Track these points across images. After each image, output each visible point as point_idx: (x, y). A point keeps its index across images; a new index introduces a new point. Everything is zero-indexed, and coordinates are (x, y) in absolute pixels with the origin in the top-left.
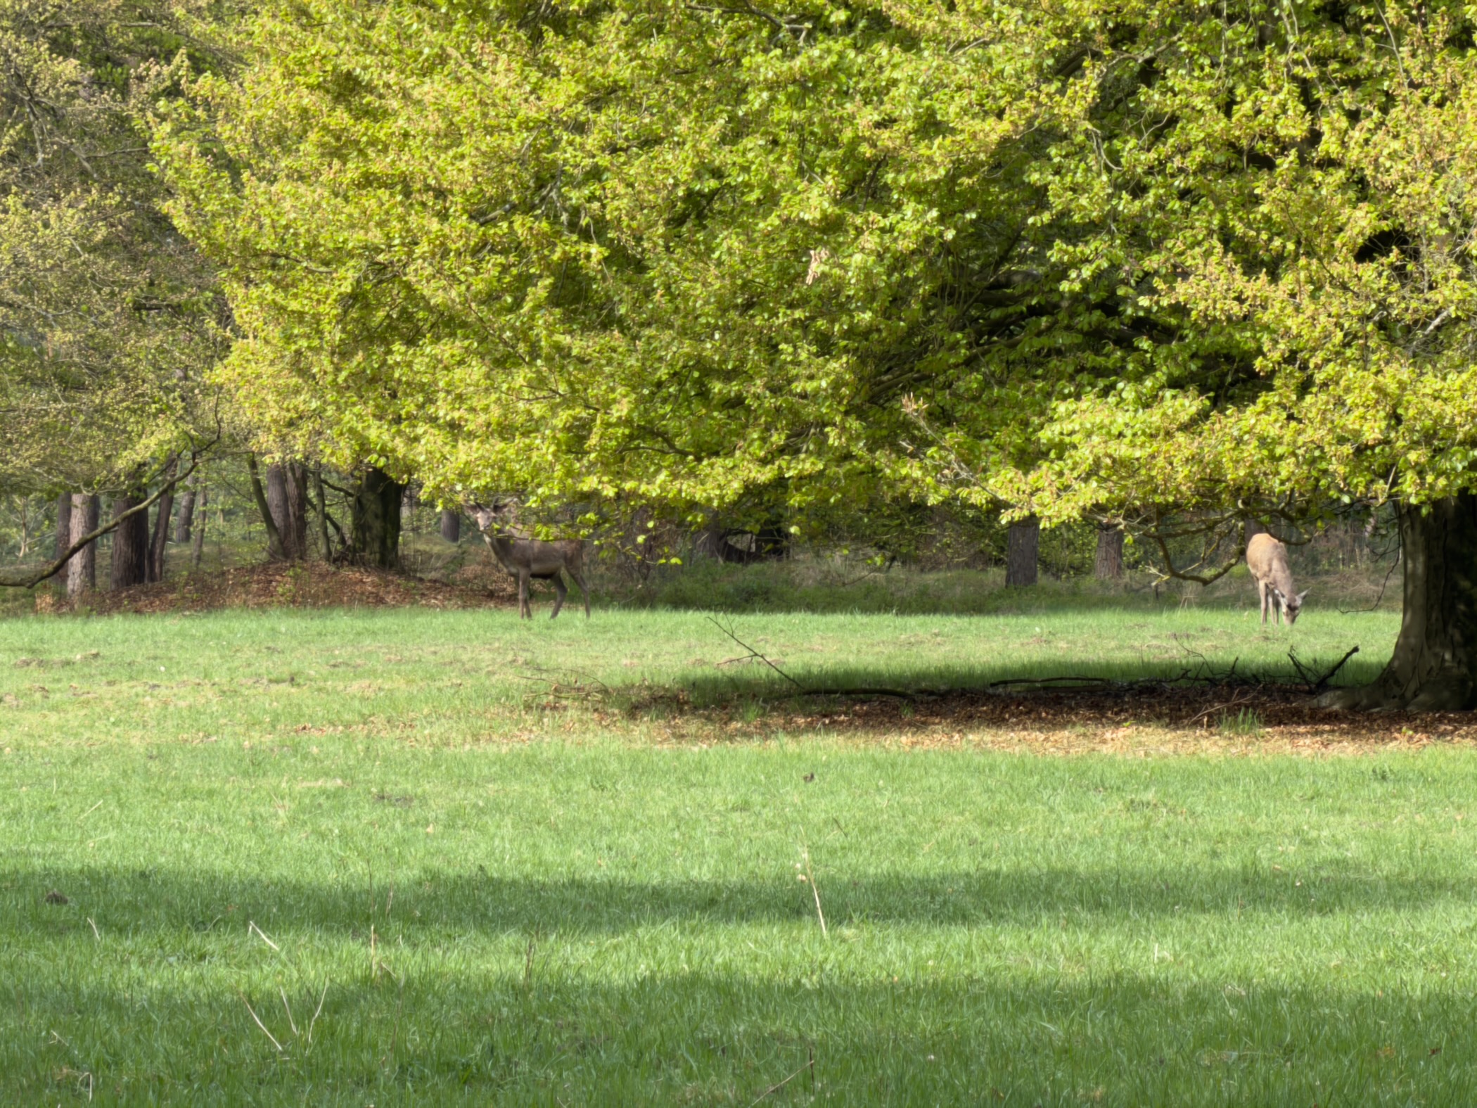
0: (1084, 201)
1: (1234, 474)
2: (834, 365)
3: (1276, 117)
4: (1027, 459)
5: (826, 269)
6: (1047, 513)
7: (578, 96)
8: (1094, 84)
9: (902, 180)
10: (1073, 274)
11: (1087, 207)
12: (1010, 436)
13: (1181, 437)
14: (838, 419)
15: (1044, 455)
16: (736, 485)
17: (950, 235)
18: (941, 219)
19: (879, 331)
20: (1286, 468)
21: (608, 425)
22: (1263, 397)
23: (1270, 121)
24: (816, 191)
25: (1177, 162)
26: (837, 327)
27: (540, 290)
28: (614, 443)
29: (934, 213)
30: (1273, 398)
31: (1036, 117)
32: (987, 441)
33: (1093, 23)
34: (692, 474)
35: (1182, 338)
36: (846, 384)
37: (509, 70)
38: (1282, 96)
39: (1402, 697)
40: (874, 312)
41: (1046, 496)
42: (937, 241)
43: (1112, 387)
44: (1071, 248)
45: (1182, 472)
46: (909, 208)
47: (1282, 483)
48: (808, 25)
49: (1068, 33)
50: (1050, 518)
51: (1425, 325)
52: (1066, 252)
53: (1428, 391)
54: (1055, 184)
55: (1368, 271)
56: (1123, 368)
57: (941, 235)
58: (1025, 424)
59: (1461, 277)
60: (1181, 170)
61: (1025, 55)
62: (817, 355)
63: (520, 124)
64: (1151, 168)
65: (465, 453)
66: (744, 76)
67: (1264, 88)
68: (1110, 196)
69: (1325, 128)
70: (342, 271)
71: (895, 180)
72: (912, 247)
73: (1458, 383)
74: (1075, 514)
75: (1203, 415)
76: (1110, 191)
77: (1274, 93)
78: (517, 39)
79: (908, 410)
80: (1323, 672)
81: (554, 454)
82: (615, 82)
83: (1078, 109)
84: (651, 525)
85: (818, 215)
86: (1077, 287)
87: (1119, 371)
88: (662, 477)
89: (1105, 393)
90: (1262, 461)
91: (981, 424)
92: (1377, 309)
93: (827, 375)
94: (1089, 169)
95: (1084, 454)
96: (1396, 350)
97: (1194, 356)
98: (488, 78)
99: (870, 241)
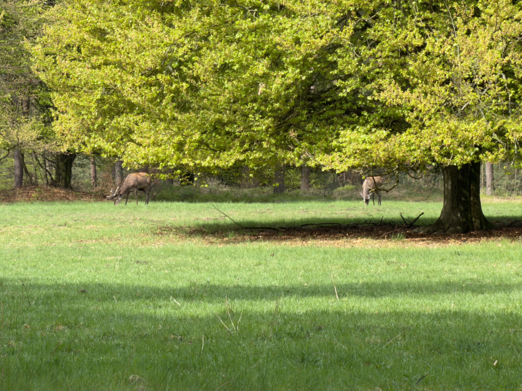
0: (350, 67)
1: (399, 155)
2: (267, 121)
3: (412, 39)
4: (328, 151)
5: (265, 90)
6: (337, 168)
7: (183, 35)
8: (352, 28)
9: (288, 60)
10: (344, 91)
11: (351, 69)
12: (322, 144)
13: (381, 143)
14: (267, 139)
15: (333, 150)
16: (233, 161)
17: (304, 78)
18: (301, 73)
19: (281, 110)
20: (417, 153)
21: (191, 142)
22: (408, 130)
23: (410, 40)
24: (261, 65)
25: (379, 54)
26: (267, 109)
27: (168, 97)
28: (193, 148)
29: (298, 70)
30: (411, 130)
31: (333, 38)
32: (315, 146)
33: (352, 9)
34: (218, 157)
35: (377, 112)
36: (270, 127)
37: (158, 26)
38: (414, 32)
39: (444, 229)
40: (280, 103)
41: (337, 163)
42: (300, 80)
43: (355, 127)
44: (344, 82)
45: (382, 154)
46: (290, 69)
47: (414, 158)
48: (256, 10)
49: (343, 11)
50: (339, 170)
51: (462, 107)
52: (342, 83)
53: (463, 129)
54: (340, 61)
55: (442, 89)
56: (358, 121)
57: (301, 78)
58: (326, 140)
59: (473, 91)
60: (380, 57)
61: (328, 19)
62: (261, 118)
63: (164, 45)
64: (371, 56)
65: (142, 151)
66: (237, 27)
67: (407, 29)
68: (357, 66)
69: (428, 42)
70: (96, 92)
71: (286, 60)
72: (292, 82)
73: (474, 126)
74: (347, 169)
75: (388, 136)
76: (357, 64)
77: (411, 31)
78: (157, 15)
79: (292, 135)
80: (412, 221)
81: (174, 152)
82: (194, 30)
83: (347, 36)
84: (199, 174)
85: (262, 72)
86: (345, 95)
87: (357, 122)
88: (209, 158)
89: (353, 130)
90: (408, 151)
91: (313, 140)
92: (446, 102)
93: (264, 125)
94: (350, 56)
95: (349, 150)
96: (452, 115)
97: (382, 117)
98: (151, 29)
99: (279, 81)
